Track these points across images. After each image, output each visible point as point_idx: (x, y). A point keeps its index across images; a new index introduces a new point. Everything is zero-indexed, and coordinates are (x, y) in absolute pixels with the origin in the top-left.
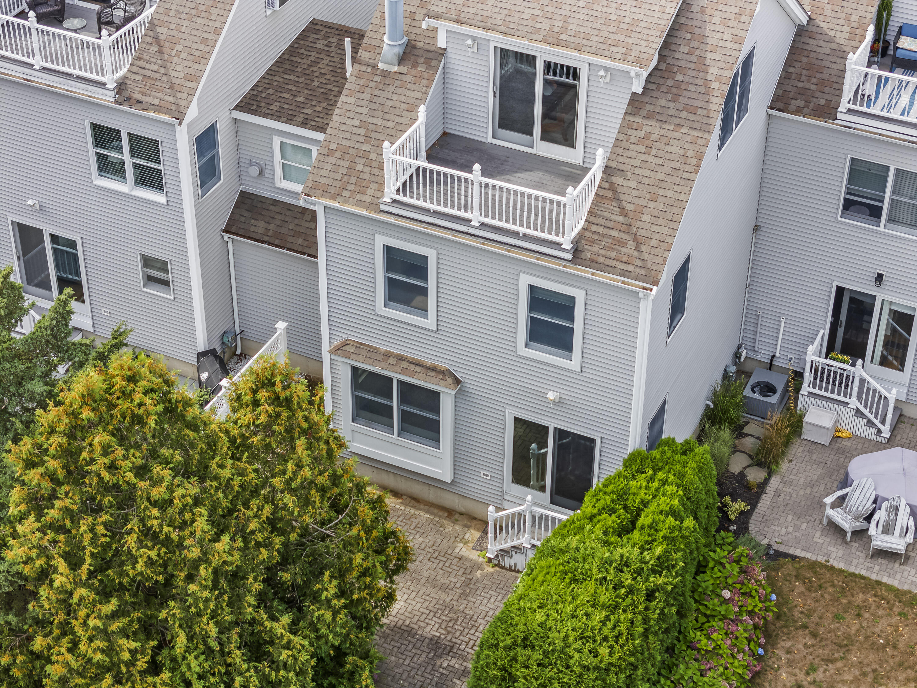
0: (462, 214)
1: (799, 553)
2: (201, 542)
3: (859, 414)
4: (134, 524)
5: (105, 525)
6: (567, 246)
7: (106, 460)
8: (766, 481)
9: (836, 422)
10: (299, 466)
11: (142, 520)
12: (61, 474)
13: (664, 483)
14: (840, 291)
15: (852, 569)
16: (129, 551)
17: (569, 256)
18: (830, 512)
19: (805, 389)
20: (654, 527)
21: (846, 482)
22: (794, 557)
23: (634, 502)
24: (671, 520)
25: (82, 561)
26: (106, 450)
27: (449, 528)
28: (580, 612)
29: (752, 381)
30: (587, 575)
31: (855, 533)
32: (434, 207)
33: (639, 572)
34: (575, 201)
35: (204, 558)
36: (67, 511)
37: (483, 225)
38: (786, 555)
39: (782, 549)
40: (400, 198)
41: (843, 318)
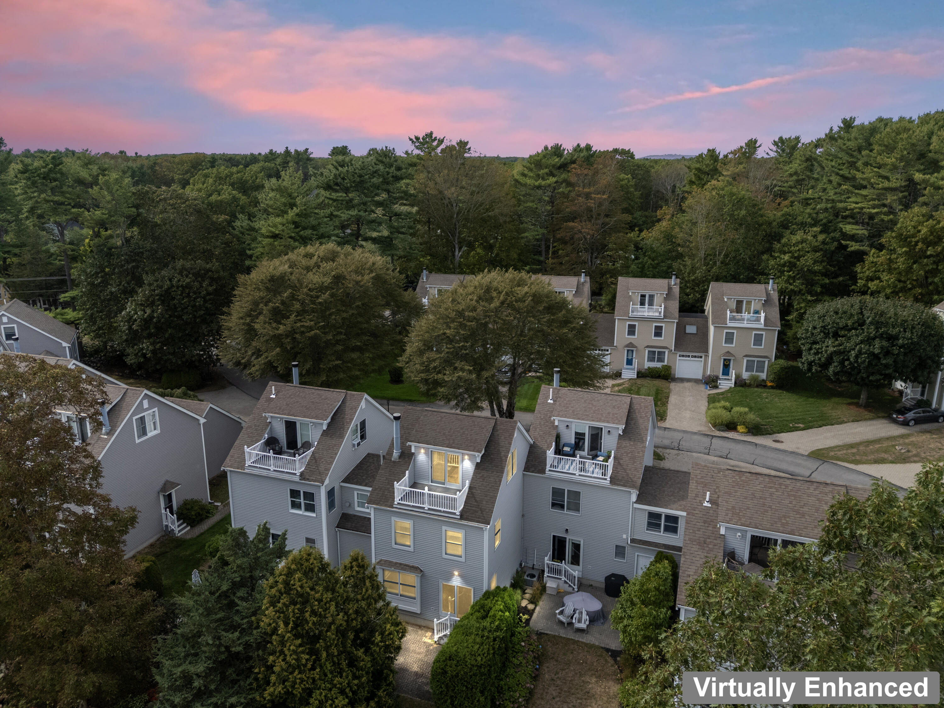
0: (421, 506)
1: (548, 632)
2: (332, 615)
3: (565, 582)
4: (308, 609)
5: (298, 609)
6: (458, 514)
7: (300, 583)
8: (535, 608)
9: (558, 586)
10: (367, 590)
11: (312, 607)
12: (283, 590)
13: (497, 601)
14: (554, 536)
15: (568, 637)
16: (306, 619)
17: (459, 517)
18: (558, 616)
19: (546, 574)
20: (494, 616)
21: (563, 605)
22: (547, 634)
23: (487, 608)
24: (500, 613)
25: (289, 624)
26: (300, 580)
27: (420, 632)
28: (470, 646)
29: (527, 574)
30: (471, 633)
31: (568, 624)
32: (412, 504)
33: (490, 631)
34: (460, 497)
35: (333, 622)
36: (284, 604)
37: (429, 509)
38: (544, 634)
39: (542, 631)
40: (400, 502)
41: (556, 547)
